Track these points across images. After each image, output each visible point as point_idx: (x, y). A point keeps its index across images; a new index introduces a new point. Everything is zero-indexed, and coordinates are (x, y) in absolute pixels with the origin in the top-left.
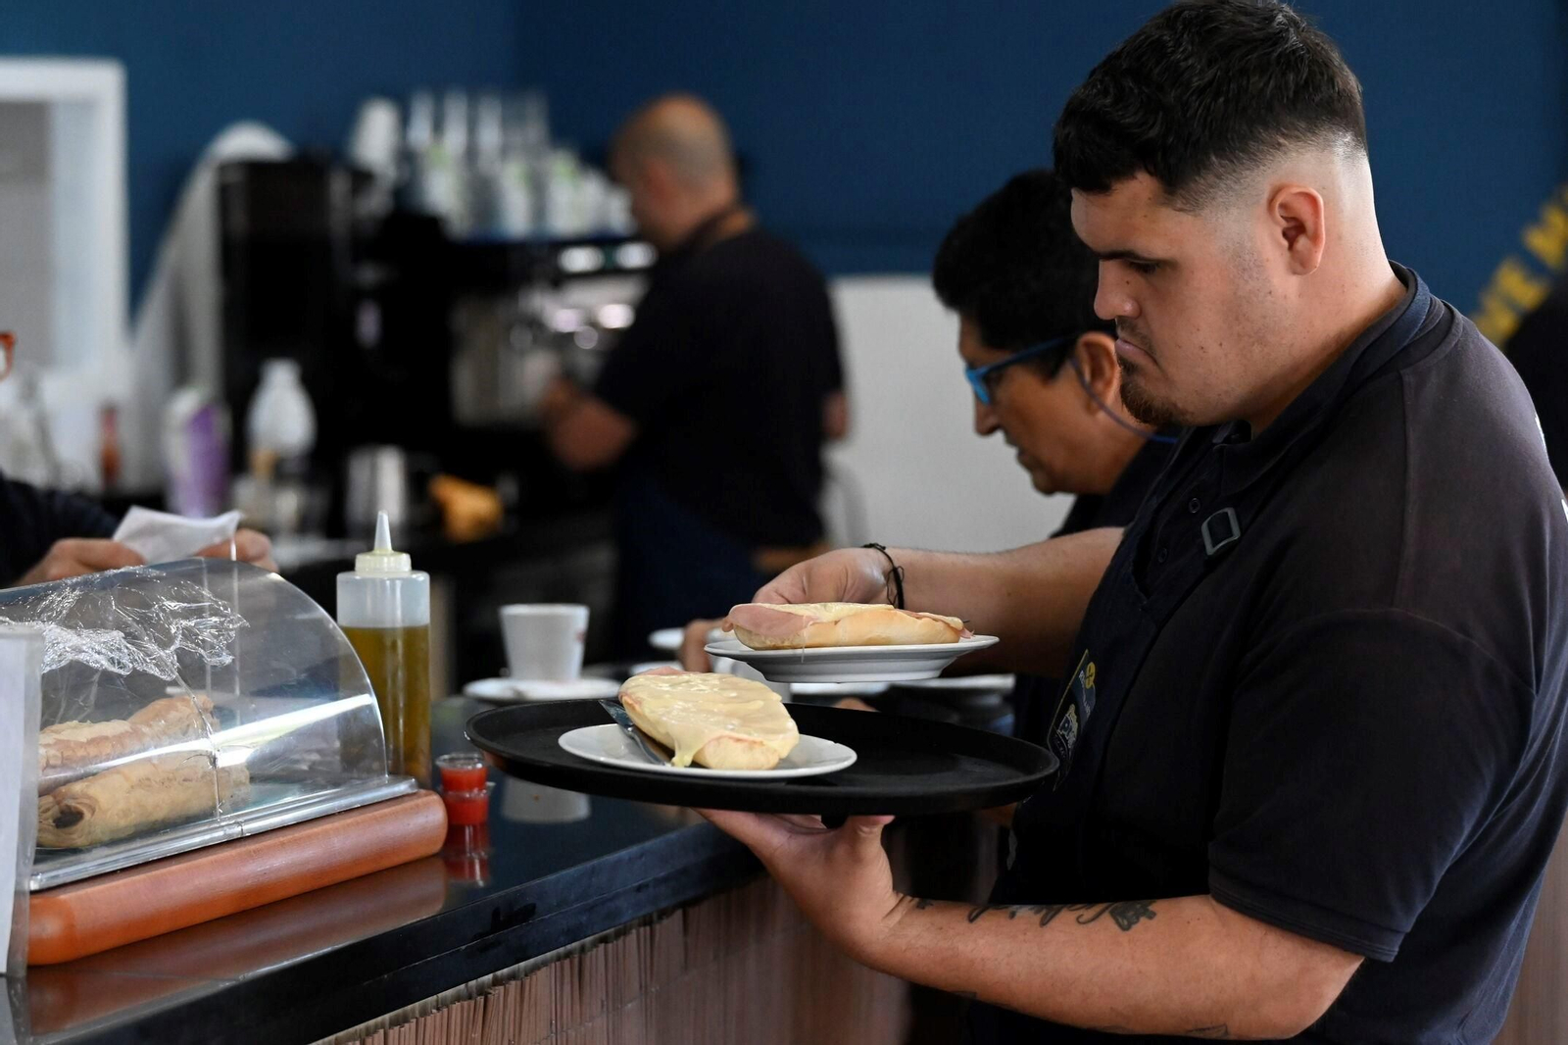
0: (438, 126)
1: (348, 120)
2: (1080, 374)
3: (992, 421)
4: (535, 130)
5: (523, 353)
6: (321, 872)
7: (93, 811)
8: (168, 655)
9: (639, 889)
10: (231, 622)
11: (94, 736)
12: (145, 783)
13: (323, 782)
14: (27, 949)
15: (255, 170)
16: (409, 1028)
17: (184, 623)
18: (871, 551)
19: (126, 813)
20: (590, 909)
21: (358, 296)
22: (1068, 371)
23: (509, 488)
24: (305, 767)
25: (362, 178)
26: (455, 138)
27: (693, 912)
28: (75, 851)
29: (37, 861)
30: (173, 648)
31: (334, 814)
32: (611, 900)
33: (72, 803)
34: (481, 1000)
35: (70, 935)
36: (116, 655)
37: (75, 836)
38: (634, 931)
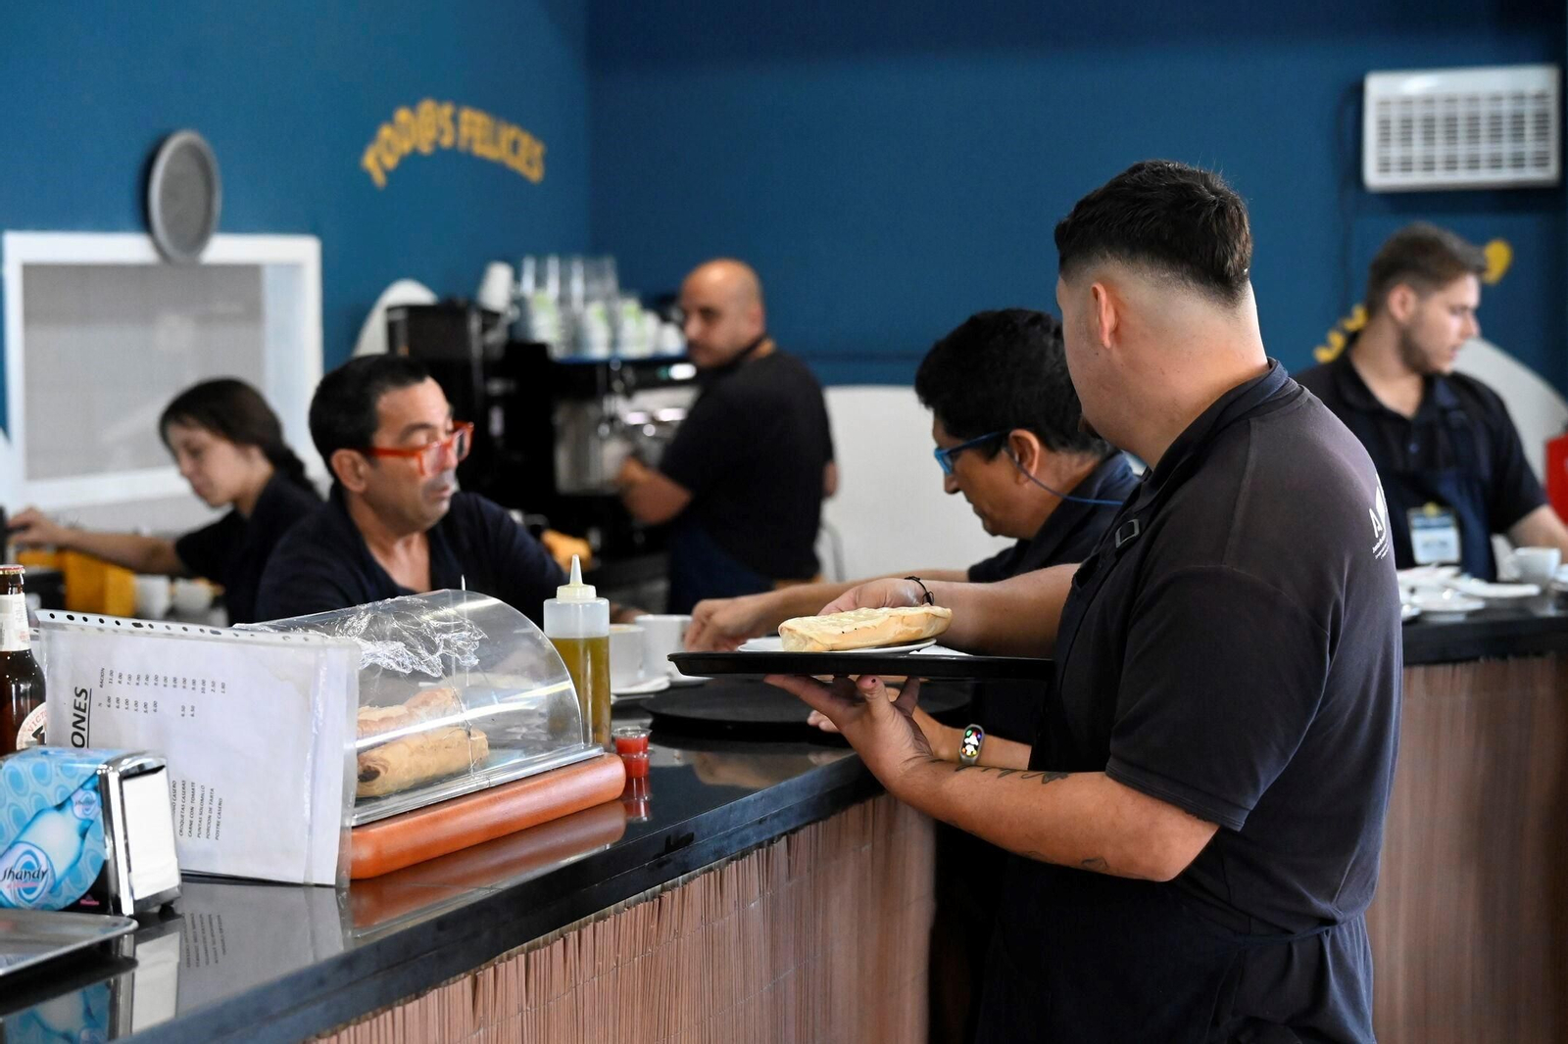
0: (540, 281)
1: (478, 277)
2: (1012, 456)
3: (954, 485)
4: (611, 283)
5: (602, 440)
6: (545, 812)
7: (386, 769)
8: (436, 658)
9: (760, 822)
10: (475, 635)
11: (382, 716)
12: (420, 750)
13: (541, 749)
14: (350, 868)
15: (414, 311)
16: (609, 921)
17: (445, 636)
18: (910, 581)
19: (409, 771)
20: (729, 836)
21: (491, 401)
22: (1004, 453)
23: (595, 538)
24: (519, 737)
25: (490, 317)
26: (553, 287)
27: (794, 837)
28: (376, 798)
29: (356, 805)
30: (438, 654)
31: (548, 771)
32: (743, 829)
33: (371, 764)
34: (657, 901)
35: (379, 858)
36: (400, 659)
37: (374, 787)
38: (755, 852)
